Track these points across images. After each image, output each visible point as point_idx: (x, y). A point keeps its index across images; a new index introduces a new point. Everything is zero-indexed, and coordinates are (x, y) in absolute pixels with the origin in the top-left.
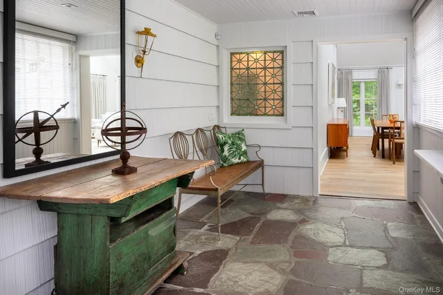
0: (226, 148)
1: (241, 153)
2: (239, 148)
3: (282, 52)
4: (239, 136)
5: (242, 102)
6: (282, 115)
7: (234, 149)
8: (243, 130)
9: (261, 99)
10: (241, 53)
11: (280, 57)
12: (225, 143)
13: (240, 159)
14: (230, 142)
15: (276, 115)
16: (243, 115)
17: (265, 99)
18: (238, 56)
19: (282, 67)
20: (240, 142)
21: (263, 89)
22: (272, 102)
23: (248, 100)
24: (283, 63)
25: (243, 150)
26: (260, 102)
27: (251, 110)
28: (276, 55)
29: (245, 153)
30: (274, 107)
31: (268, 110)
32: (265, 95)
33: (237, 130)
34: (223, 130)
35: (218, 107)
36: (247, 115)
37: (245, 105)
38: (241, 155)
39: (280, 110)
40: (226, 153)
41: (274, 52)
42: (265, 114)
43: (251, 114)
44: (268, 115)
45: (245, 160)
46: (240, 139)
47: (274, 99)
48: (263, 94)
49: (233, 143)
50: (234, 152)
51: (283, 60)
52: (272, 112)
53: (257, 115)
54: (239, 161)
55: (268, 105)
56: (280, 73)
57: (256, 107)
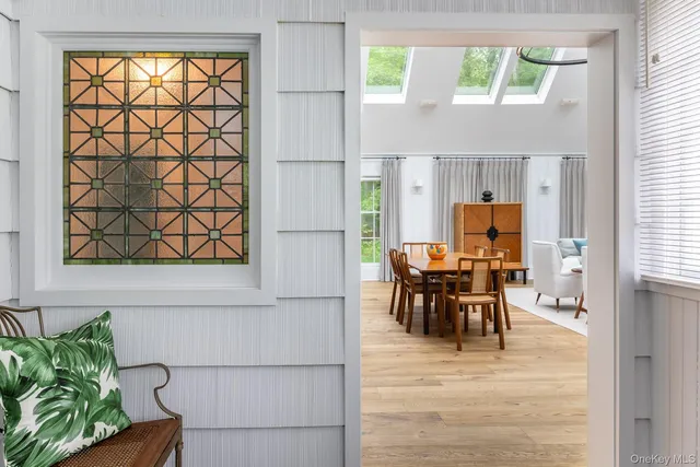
0: (29, 403)
1: (96, 409)
2: (86, 390)
3: (242, 58)
4: (92, 339)
5: (106, 217)
6: (242, 258)
7: (65, 403)
8: (107, 315)
9: (169, 210)
10: (104, 54)
11: (236, 74)
12: (25, 383)
13: (89, 431)
14: (47, 374)
15: (224, 261)
16: (109, 261)
17: (186, 209)
18: (90, 64)
19: (242, 107)
20: (92, 368)
21: (177, 176)
22: (206, 217)
23: (125, 210)
24: (245, 92)
25: (103, 395)
26: (165, 217)
27: (136, 243)
28: (222, 65)
29: (114, 402)
30: (215, 235)
31: (193, 243)
32: (186, 196)
33: (83, 317)
34: (29, 322)
35: (14, 235)
36: (121, 259)
37: (118, 227)
38: (97, 417)
39: (236, 242)
40: (29, 422)
41: (217, 56)
42: (185, 258)
43: (136, 258)
44: (195, 261)
45: (112, 429)
46: (92, 354)
47: (214, 210)
48: (178, 192)
49: (61, 379)
50: (64, 413)
51: (244, 81)
52: (207, 252)
53: (156, 260)
54: (88, 441)
55: (194, 227)
56: (235, 125)
57: (156, 235)
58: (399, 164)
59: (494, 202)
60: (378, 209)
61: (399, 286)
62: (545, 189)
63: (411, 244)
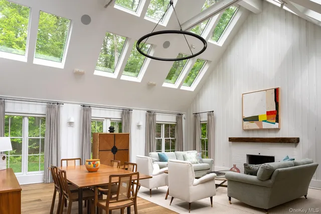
58: (59, 107)
59: (115, 133)
60: (44, 135)
61: (58, 193)
62: (139, 126)
63: (67, 160)
